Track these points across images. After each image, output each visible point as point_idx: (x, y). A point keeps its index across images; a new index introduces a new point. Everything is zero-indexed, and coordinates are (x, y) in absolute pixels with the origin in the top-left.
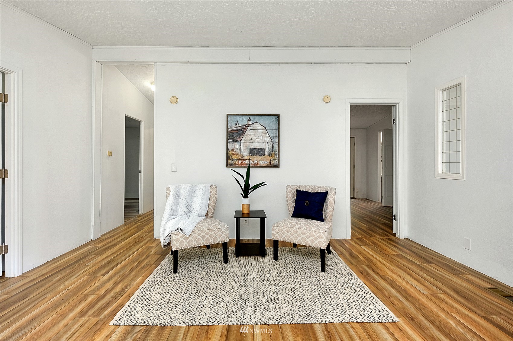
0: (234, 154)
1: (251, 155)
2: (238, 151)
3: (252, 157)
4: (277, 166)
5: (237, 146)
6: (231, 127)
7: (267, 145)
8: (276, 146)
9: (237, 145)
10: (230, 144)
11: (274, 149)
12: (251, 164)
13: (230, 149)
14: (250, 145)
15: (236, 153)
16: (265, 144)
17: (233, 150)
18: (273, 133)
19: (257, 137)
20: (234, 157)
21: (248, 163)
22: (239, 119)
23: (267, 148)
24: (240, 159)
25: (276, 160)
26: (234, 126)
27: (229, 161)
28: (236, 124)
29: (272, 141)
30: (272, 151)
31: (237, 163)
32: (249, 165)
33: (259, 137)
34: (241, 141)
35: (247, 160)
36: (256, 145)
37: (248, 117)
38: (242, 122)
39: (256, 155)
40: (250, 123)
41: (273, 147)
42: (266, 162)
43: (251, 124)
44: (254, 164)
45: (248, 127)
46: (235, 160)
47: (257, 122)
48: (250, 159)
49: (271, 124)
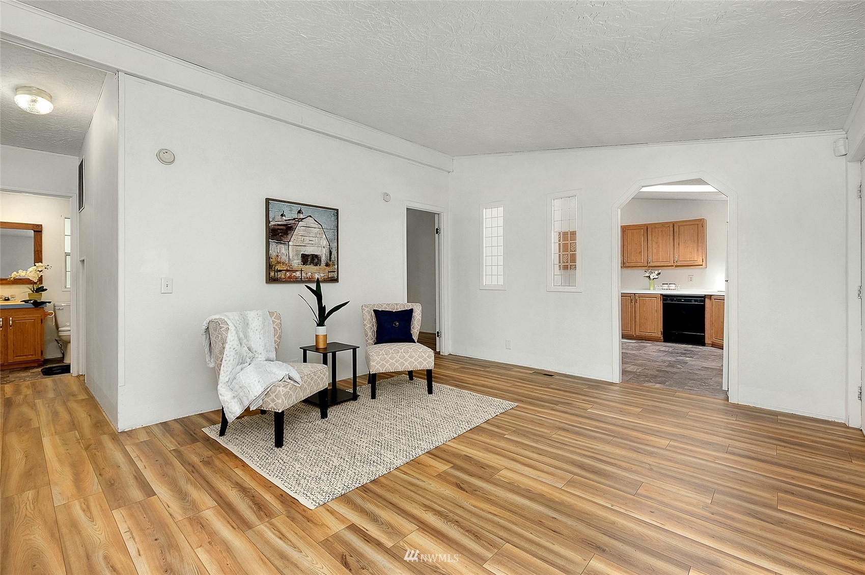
0: (279, 263)
1: (303, 265)
2: (284, 258)
3: (304, 267)
4: (336, 280)
5: (283, 251)
6: (273, 219)
7: (324, 250)
8: (334, 252)
9: (282, 249)
10: (273, 245)
11: (333, 256)
12: (303, 278)
13: (273, 253)
14: (302, 250)
15: (282, 260)
16: (322, 249)
17: (277, 256)
18: (330, 234)
19: (311, 239)
20: (279, 267)
21: (299, 277)
22: (285, 208)
23: (323, 253)
24: (287, 271)
25: (335, 272)
26: (278, 218)
27: (272, 274)
28: (282, 215)
29: (330, 245)
30: (330, 261)
31: (283, 276)
32: (301, 279)
33: (313, 239)
34: (288, 242)
35: (297, 271)
36: (309, 251)
37: (299, 207)
38: (290, 215)
39: (310, 265)
40: (301, 216)
41: (331, 253)
42: (322, 275)
43: (303, 219)
44: (307, 278)
45: (299, 222)
46: (281, 271)
47: (310, 216)
48: (302, 271)
49: (326, 220)
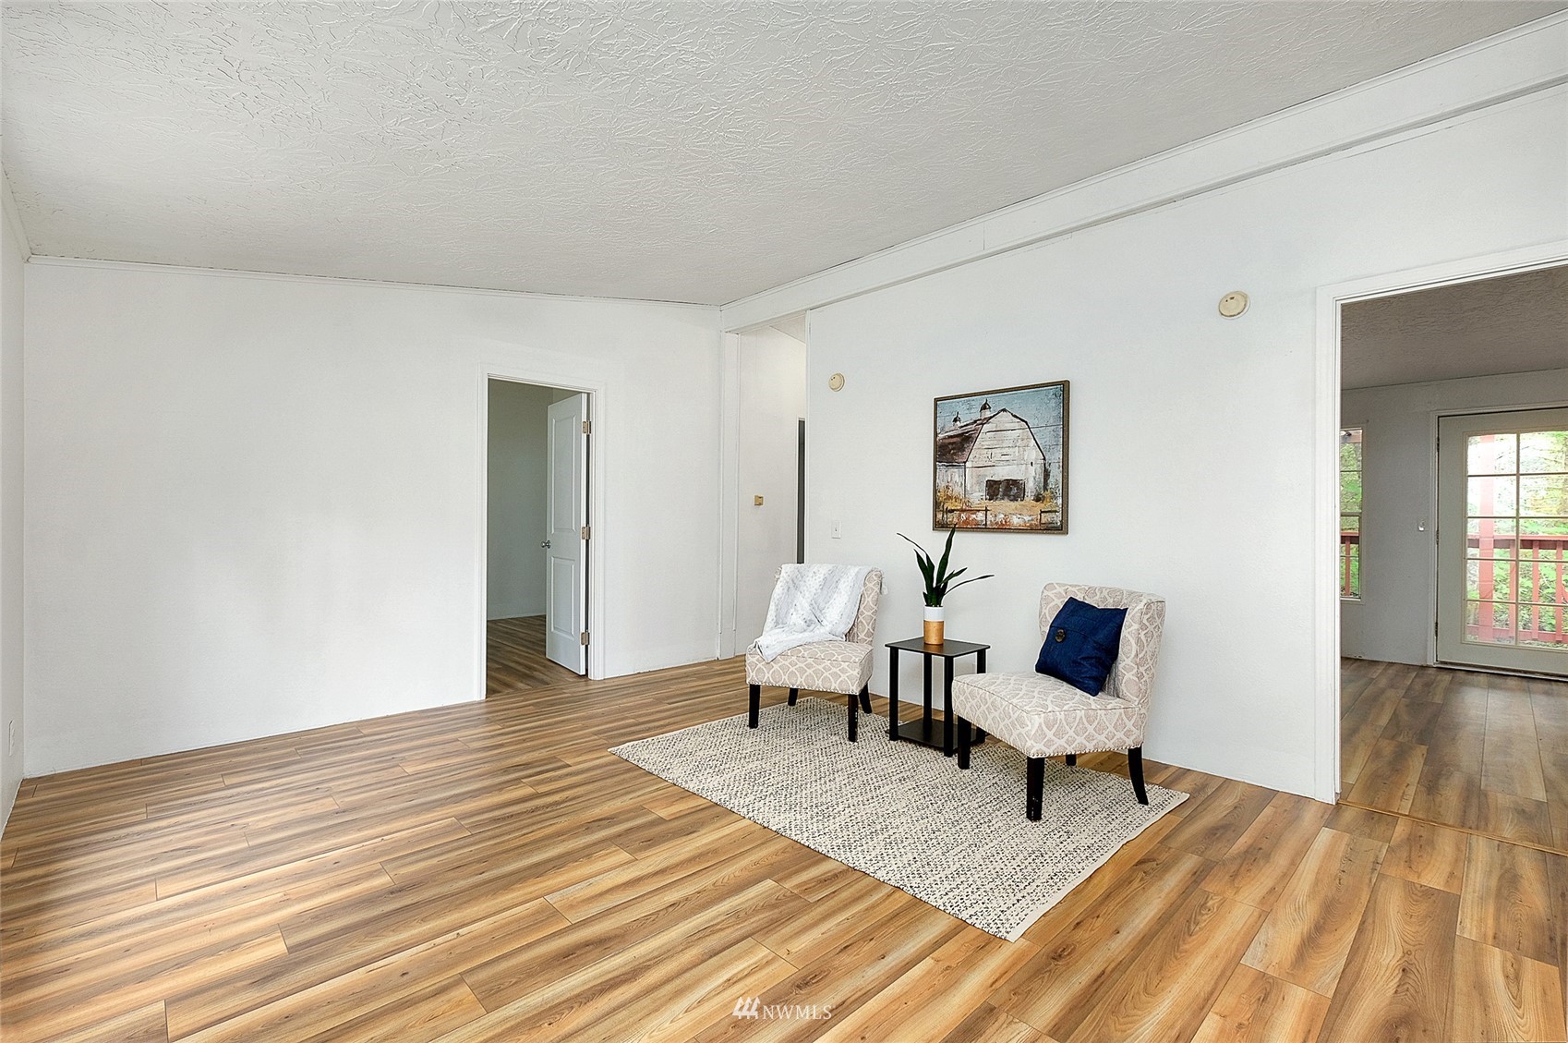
0: (949, 498)
1: (990, 500)
2: (958, 490)
3: (991, 505)
4: (1061, 529)
5: (956, 478)
6: (942, 429)
7: (1032, 470)
8: (1056, 474)
9: (955, 474)
10: (942, 470)
11: (1051, 480)
12: (988, 523)
13: (942, 485)
14: (988, 473)
15: (955, 494)
16: (1027, 469)
17: (947, 487)
18: (1049, 436)
19: (1005, 451)
20: (949, 506)
21: (982, 521)
22: (960, 406)
23: (1031, 478)
24: (963, 511)
25: (1056, 511)
26: (950, 425)
27: (940, 516)
28: (955, 420)
29: (1044, 459)
30: (1045, 488)
31: (955, 520)
32: (986, 524)
33: (1011, 451)
34: (965, 463)
35: (979, 511)
36: (1001, 473)
37: (982, 400)
38: (968, 415)
39: (1003, 499)
40: (988, 414)
41: (1047, 474)
42: (1027, 518)
43: (991, 418)
44: (997, 523)
45: (983, 424)
46: (952, 511)
47: (1004, 410)
48: (986, 510)
49: (1042, 412)
